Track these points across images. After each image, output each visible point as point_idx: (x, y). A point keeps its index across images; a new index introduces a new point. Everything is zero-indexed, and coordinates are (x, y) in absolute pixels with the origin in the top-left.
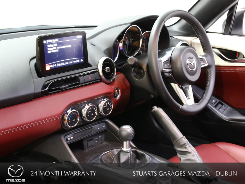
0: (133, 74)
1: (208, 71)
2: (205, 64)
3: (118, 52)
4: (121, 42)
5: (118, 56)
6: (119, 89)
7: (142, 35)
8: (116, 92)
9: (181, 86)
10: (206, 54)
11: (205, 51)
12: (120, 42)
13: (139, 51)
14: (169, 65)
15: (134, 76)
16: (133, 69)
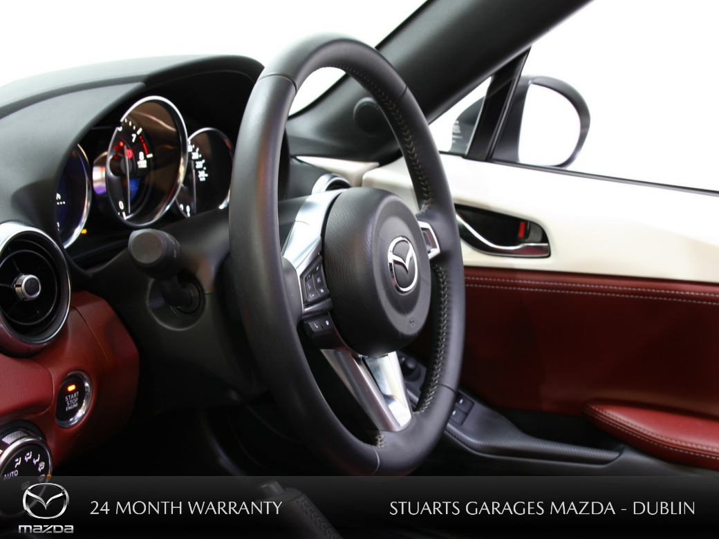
0: (150, 304)
1: (441, 272)
2: (432, 250)
3: (87, 204)
4: (102, 163)
5: (84, 220)
6: (85, 377)
7: (189, 140)
8: (73, 392)
9: (360, 356)
10: (429, 208)
11: (427, 199)
12: (95, 162)
13: (175, 202)
14: (319, 280)
15: (158, 311)
16: (151, 281)
